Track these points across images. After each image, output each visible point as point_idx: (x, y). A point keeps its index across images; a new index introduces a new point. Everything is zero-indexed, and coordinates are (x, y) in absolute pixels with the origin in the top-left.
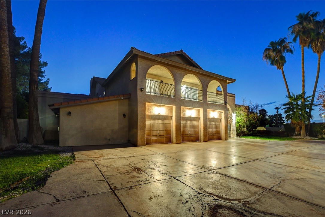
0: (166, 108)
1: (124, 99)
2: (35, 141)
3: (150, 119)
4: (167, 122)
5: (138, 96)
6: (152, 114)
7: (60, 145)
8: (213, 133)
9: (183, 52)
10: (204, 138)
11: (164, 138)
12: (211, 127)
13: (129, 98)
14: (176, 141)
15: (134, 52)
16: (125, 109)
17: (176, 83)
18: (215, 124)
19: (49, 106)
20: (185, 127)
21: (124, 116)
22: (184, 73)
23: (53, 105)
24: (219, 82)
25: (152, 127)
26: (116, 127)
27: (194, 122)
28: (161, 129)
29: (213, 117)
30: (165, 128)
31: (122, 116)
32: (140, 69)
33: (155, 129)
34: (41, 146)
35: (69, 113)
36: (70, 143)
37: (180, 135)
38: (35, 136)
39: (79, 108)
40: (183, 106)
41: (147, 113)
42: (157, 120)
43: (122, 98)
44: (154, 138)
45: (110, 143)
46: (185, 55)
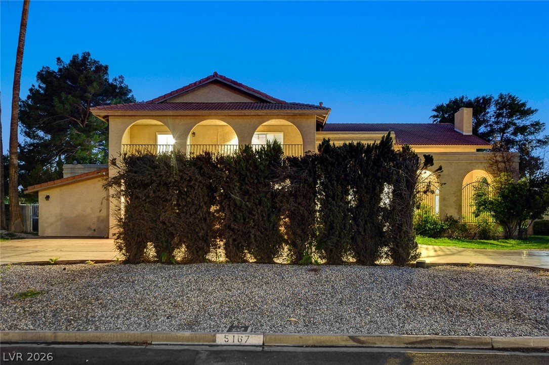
7: (39, 235)
9: (219, 76)
32: (112, 132)
38: (14, 224)
39: (58, 190)
45: (95, 234)
46: (223, 81)
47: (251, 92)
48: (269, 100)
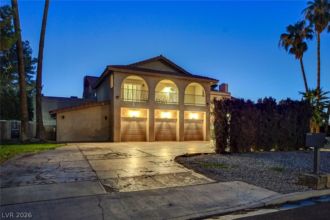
0: (141, 112)
1: (104, 104)
2: (41, 137)
3: (126, 121)
4: (142, 123)
5: (114, 103)
6: (127, 117)
7: (57, 140)
8: (193, 134)
9: (163, 57)
10: (179, 138)
11: (138, 137)
12: (190, 128)
13: (110, 104)
14: (149, 140)
15: (109, 69)
16: (107, 113)
17: (150, 89)
18: (196, 125)
19: (50, 112)
20: (160, 128)
21: (106, 118)
22: (158, 79)
23: (52, 112)
24: (199, 83)
25: (128, 127)
26: (99, 127)
27: (171, 124)
28: (136, 129)
29: (193, 118)
30: (140, 128)
31: (104, 118)
32: (116, 81)
33: (131, 129)
34: (45, 140)
35: (63, 117)
36: (64, 139)
37: (154, 135)
38: (41, 134)
39: (70, 112)
40: (157, 109)
41: (122, 116)
42: (132, 122)
43: (103, 104)
44: (129, 136)
45: (94, 140)
46: (165, 60)
47: (177, 68)
48: (185, 73)
